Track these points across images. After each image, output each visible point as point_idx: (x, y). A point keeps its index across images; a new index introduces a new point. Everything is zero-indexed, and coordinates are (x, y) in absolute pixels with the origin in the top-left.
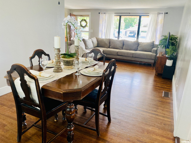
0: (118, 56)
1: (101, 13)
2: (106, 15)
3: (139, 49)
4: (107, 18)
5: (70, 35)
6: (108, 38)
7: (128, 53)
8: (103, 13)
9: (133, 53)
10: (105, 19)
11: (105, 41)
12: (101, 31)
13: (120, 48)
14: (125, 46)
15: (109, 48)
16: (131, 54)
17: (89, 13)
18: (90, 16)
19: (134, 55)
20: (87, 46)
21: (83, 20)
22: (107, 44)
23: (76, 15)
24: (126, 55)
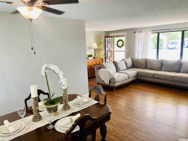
0: (154, 79)
1: (136, 32)
2: (142, 33)
3: (182, 70)
4: (143, 37)
5: (106, 57)
6: (145, 58)
7: (166, 76)
8: (139, 32)
9: (173, 76)
10: (141, 38)
11: (140, 61)
12: (137, 51)
13: (158, 69)
14: (164, 67)
15: (146, 68)
16: (170, 77)
17: (125, 33)
18: (126, 36)
19: (173, 78)
20: (119, 69)
21: (119, 40)
22: (142, 65)
23: (113, 36)
24: (164, 78)
